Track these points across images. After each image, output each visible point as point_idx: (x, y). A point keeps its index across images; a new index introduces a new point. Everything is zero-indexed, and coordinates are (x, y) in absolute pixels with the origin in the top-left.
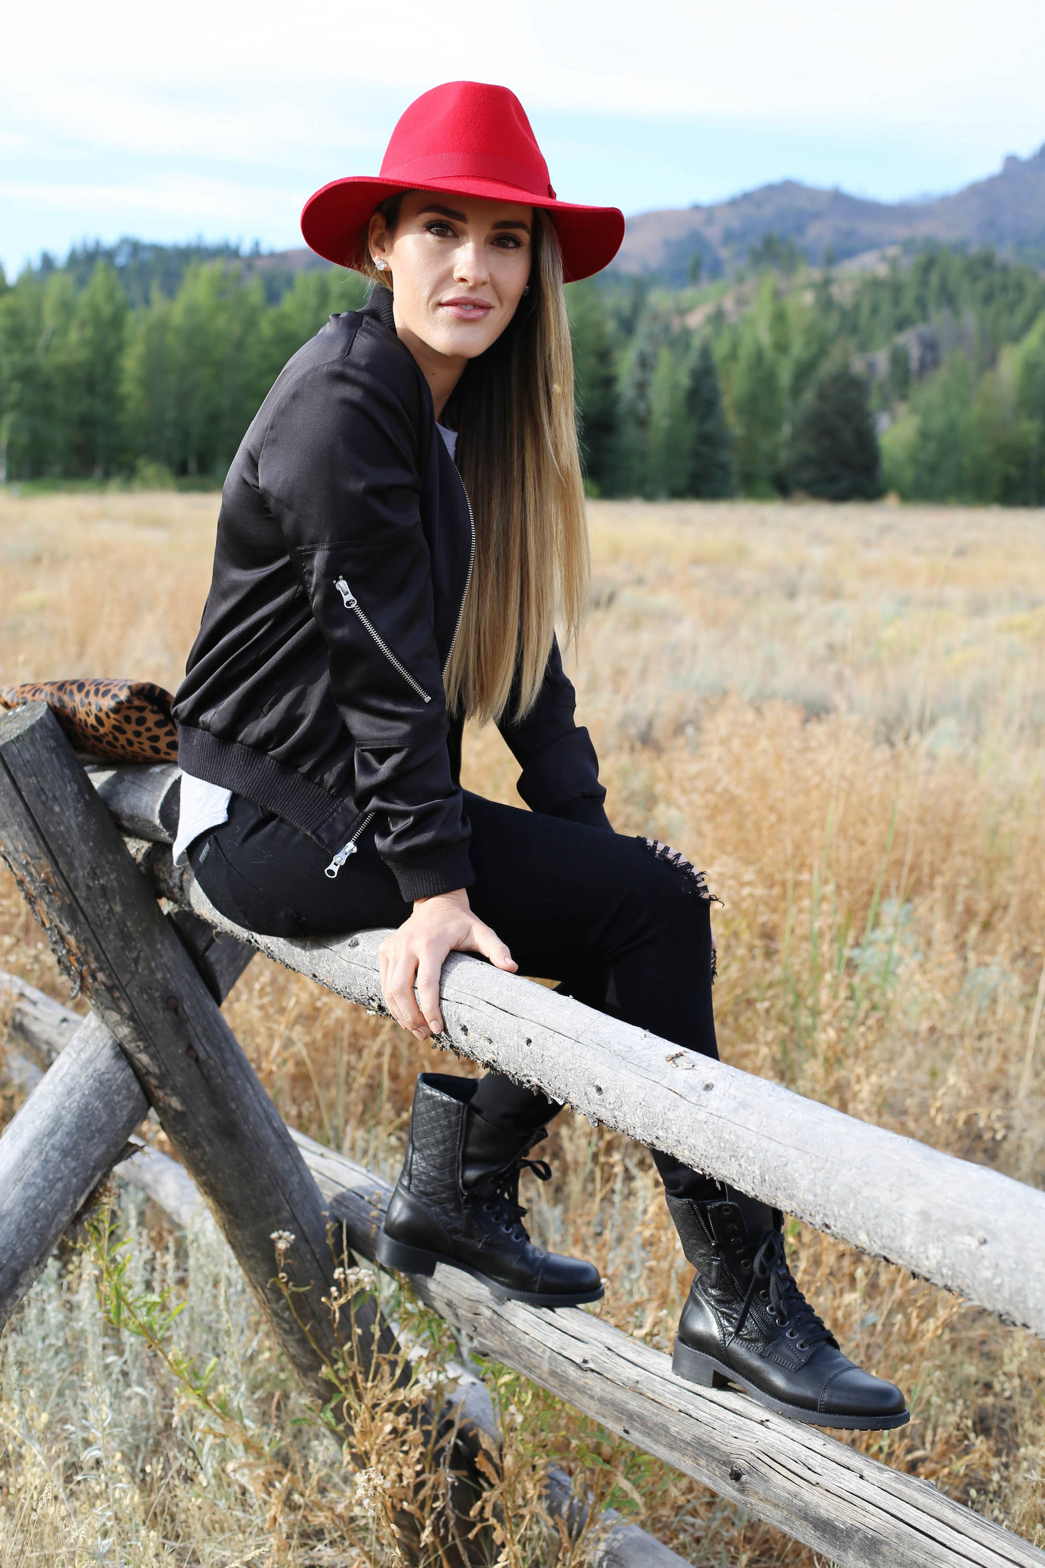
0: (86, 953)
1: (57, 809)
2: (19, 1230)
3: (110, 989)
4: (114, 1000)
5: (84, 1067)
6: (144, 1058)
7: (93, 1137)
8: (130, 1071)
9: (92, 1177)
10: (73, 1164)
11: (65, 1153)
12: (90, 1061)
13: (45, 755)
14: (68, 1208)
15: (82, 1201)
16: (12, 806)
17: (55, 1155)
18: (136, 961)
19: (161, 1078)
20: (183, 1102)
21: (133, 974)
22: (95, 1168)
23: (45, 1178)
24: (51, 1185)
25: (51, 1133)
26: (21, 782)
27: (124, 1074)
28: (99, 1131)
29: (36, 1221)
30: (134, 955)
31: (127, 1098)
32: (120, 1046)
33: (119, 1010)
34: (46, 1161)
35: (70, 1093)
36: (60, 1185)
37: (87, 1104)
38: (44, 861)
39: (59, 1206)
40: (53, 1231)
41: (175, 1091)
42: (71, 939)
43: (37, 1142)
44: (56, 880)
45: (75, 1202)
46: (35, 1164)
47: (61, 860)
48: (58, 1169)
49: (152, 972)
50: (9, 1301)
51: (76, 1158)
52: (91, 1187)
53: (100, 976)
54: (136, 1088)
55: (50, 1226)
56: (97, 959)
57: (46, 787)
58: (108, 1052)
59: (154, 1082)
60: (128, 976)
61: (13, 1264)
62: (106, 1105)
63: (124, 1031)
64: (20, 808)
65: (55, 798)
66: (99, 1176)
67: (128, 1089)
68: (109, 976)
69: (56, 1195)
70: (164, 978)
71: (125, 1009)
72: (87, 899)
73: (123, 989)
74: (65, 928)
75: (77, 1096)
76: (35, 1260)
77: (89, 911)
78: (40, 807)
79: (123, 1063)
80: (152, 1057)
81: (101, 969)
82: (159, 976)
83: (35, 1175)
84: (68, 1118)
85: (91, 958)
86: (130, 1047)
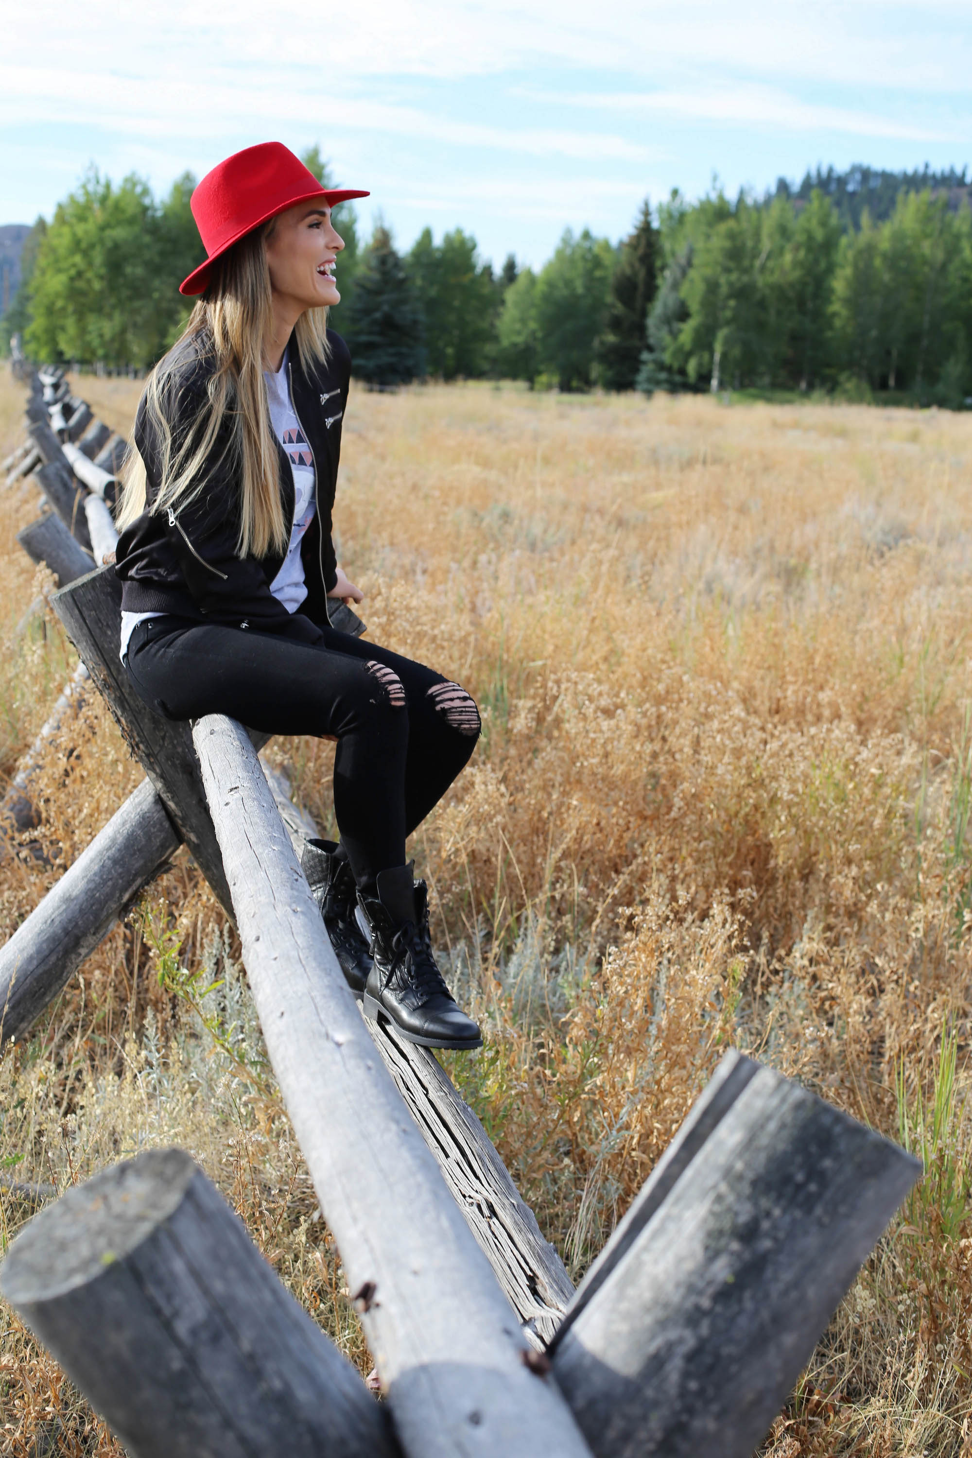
0: (131, 731)
1: (109, 633)
2: (81, 910)
3: (148, 756)
4: (151, 763)
5: (135, 807)
6: (171, 805)
7: (135, 854)
8: (163, 813)
9: (134, 880)
10: (120, 870)
11: (115, 861)
12: (140, 804)
13: (102, 597)
14: (115, 899)
15: (126, 897)
16: (81, 629)
17: (109, 863)
18: (163, 738)
19: (183, 819)
20: (198, 838)
21: (162, 747)
22: (136, 875)
23: (101, 877)
24: (104, 882)
25: (109, 848)
26: (86, 613)
27: (160, 815)
28: (139, 850)
29: (92, 905)
30: (162, 734)
31: (160, 831)
32: (159, 795)
33: (154, 770)
34: (103, 866)
35: (124, 824)
36: (110, 883)
37: (133, 831)
38: (102, 667)
39: (109, 897)
40: (105, 913)
41: (193, 829)
42: (123, 720)
43: (100, 853)
44: (110, 680)
45: (121, 897)
46: (96, 868)
47: (112, 667)
48: (109, 872)
49: (174, 747)
50: (73, 956)
51: (122, 866)
52: (134, 887)
53: (141, 746)
54: (167, 824)
55: (102, 910)
56: (138, 735)
57: (102, 618)
58: (151, 799)
59: (180, 822)
60: (158, 748)
61: (76, 931)
62: (145, 834)
63: (159, 785)
64: (85, 630)
65: (108, 625)
66: (139, 881)
67: (161, 824)
68: (146, 747)
69: (107, 890)
70: (183, 751)
71: (158, 770)
72: (130, 694)
73: (155, 756)
74: (119, 713)
75: (128, 826)
76: (92, 931)
77: (132, 702)
78: (98, 631)
79: (159, 807)
80: (176, 804)
81: (142, 742)
82: (180, 750)
83: (95, 874)
84: (120, 840)
85: (135, 734)
86: (164, 796)
